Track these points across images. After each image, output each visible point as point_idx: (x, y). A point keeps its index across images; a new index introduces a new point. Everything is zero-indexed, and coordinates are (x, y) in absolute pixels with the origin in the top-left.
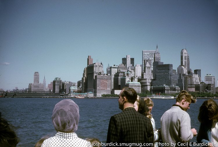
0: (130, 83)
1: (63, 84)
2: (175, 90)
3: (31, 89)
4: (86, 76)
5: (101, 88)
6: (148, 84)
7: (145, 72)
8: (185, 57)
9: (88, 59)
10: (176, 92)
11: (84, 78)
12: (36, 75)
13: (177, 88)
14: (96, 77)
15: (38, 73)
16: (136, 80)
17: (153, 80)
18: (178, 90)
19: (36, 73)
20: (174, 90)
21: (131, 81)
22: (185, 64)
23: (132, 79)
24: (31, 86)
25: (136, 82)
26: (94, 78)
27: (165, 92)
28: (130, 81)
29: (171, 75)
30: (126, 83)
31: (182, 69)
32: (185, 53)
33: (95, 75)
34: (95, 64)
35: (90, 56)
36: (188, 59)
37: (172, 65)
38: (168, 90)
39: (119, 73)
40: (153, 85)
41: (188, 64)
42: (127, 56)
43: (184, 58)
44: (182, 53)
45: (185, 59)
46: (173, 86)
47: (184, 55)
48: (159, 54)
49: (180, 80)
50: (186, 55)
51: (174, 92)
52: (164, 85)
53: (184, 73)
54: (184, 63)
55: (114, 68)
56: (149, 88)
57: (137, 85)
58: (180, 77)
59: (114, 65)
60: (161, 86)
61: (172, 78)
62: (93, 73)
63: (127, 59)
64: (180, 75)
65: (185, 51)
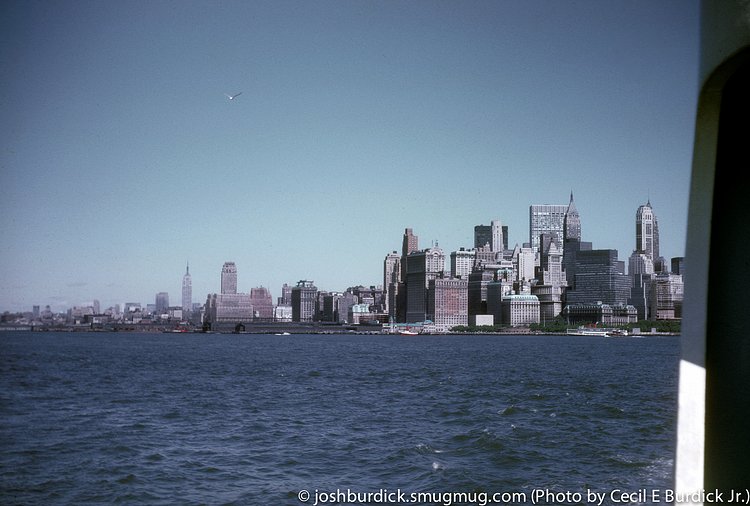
0: (513, 297)
1: (328, 299)
2: (626, 315)
3: (215, 309)
4: (400, 279)
5: (446, 310)
6: (555, 299)
7: (546, 270)
8: (648, 226)
9: (406, 239)
10: (628, 320)
11: (396, 285)
12: (229, 269)
13: (631, 309)
14: (432, 283)
15: (233, 264)
16: (527, 289)
17: (567, 290)
18: (632, 316)
19: (227, 264)
20: (622, 315)
21: (516, 294)
22: (648, 245)
23: (517, 288)
24: (214, 301)
25: (526, 295)
26: (427, 286)
27: (600, 320)
28: (513, 292)
29: (613, 278)
30: (503, 296)
31: (642, 262)
32: (648, 217)
33: (428, 278)
34: (427, 250)
35: (411, 231)
36: (656, 228)
37: (615, 253)
38: (608, 315)
39: (482, 271)
40: (572, 303)
41: (656, 243)
42: (492, 223)
43: (644, 228)
44: (639, 216)
45: (648, 232)
46: (621, 304)
47: (645, 222)
48: (577, 216)
49: (637, 291)
50: (650, 222)
51: (622, 319)
52: (599, 303)
53: (648, 273)
54: (644, 242)
55: (463, 256)
56: (557, 310)
57: (531, 302)
58: (637, 283)
59: (462, 249)
60: (591, 305)
61: (617, 286)
62: (424, 274)
63: (495, 232)
64: (637, 276)
65: (647, 212)
